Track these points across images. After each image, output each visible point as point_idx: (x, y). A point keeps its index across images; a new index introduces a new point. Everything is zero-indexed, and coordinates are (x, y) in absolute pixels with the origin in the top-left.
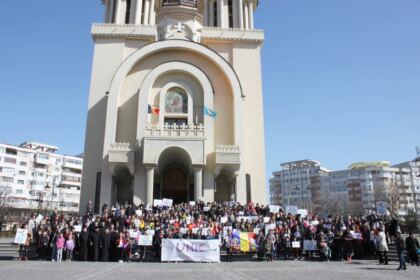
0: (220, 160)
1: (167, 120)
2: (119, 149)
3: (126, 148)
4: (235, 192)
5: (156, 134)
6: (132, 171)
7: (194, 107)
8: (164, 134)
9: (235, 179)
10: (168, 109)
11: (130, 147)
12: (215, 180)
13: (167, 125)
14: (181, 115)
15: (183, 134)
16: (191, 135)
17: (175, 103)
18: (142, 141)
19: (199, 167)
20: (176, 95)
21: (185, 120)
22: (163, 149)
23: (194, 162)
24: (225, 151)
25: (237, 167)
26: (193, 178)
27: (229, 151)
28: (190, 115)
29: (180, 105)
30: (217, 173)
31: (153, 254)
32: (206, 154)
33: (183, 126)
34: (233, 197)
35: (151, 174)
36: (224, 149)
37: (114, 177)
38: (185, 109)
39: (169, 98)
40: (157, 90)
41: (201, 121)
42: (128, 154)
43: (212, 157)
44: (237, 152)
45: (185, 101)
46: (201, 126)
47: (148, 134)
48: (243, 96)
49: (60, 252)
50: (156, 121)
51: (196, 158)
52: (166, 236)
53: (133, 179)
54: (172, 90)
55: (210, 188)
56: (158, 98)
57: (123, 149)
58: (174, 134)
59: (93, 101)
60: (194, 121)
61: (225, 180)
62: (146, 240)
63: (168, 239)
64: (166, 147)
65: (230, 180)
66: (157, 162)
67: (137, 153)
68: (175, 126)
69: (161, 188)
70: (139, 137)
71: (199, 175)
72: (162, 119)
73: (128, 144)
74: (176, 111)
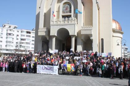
1: (63, 17)
2: (42, 30)
5: (59, 23)
7: (74, 10)
10: (63, 12)
13: (63, 19)
14: (69, 14)
17: (66, 9)
20: (67, 5)
22: (58, 29)
29: (69, 10)
33: (70, 19)
36: (85, 28)
38: (70, 12)
39: (64, 7)
40: (59, 4)
42: (46, 32)
44: (91, 28)
45: (71, 8)
47: (52, 23)
48: (97, 3)
54: (65, 3)
55: (80, 45)
56: (59, 8)
57: (44, 30)
58: (66, 22)
66: (56, 35)
68: (67, 19)
69: (65, 45)
71: (73, 40)
72: (61, 17)
73: (46, 28)
74: (67, 13)
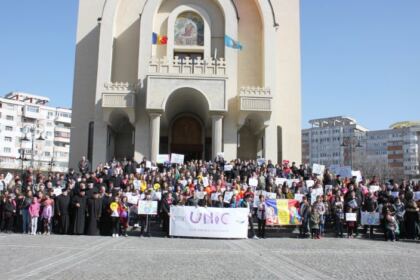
0: (245, 106)
1: (177, 53)
2: (116, 91)
3: (124, 89)
4: (263, 148)
5: (162, 71)
6: (132, 119)
7: (212, 38)
8: (174, 71)
9: (263, 132)
10: (178, 40)
11: (129, 88)
12: (240, 132)
13: (177, 60)
14: (195, 48)
15: (198, 72)
16: (209, 73)
17: (188, 32)
18: (145, 81)
19: (218, 114)
20: (189, 22)
21: (201, 54)
22: (173, 90)
23: (211, 108)
24: (252, 94)
25: (267, 115)
26: (210, 129)
27: (257, 95)
28: (207, 48)
29: (194, 35)
30: (242, 122)
31: (159, 225)
32: (227, 98)
33: (198, 60)
34: (260, 154)
35: (157, 123)
36: (250, 92)
37: (108, 127)
38: (200, 41)
39: (179, 26)
40: (164, 15)
41: (222, 54)
42: (127, 97)
43: (235, 102)
44: (267, 95)
45: (201, 30)
46: (221, 62)
47: (152, 71)
48: (276, 25)
49: (34, 222)
50: (162, 54)
51: (215, 103)
52: (175, 203)
53: (134, 129)
54: (184, 15)
55: (232, 142)
56: (165, 25)
57: (120, 91)
58: (186, 72)
59: (82, 31)
60: (212, 55)
61: (251, 133)
62: (148, 208)
63: (178, 207)
64: (176, 88)
65: (257, 133)
66: (164, 108)
67: (139, 97)
68: (187, 60)
69: (170, 141)
70: (141, 76)
71: (219, 125)
72: (170, 53)
73: (127, 84)
74: (188, 43)
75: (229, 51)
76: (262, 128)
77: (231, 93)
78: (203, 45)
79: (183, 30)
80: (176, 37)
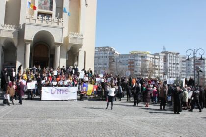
0: (71, 41)
1: (39, 13)
2: (8, 29)
3: (12, 29)
4: (78, 60)
5: (33, 22)
6: (16, 44)
7: (57, 7)
8: (38, 22)
10: (40, 7)
11: (15, 28)
12: (68, 52)
13: (40, 17)
14: (48, 11)
15: (50, 23)
16: (55, 24)
18: (24, 25)
19: (59, 44)
21: (51, 15)
22: (37, 31)
23: (56, 41)
24: (75, 36)
25: (81, 46)
26: (54, 50)
27: (77, 36)
28: (54, 12)
29: (48, 5)
30: (69, 49)
32: (64, 37)
33: (50, 18)
34: (76, 63)
35: (29, 47)
36: (73, 35)
37: (3, 47)
38: (51, 8)
41: (61, 16)
42: (14, 33)
43: (67, 39)
44: (81, 37)
45: (52, 3)
46: (61, 20)
47: (27, 21)
48: (87, 5)
50: (32, 14)
51: (57, 39)
53: (16, 49)
55: (64, 58)
57: (10, 29)
58: (44, 23)
60: (57, 16)
61: (72, 54)
62: (32, 85)
64: (39, 30)
65: (75, 53)
66: (33, 39)
67: (20, 33)
68: (45, 18)
70: (21, 23)
71: (59, 49)
72: (36, 12)
73: (14, 26)
74: (45, 9)
75: (65, 15)
76: (78, 52)
77: (65, 35)
78: (52, 10)
79: (43, 2)
80: (39, 5)
